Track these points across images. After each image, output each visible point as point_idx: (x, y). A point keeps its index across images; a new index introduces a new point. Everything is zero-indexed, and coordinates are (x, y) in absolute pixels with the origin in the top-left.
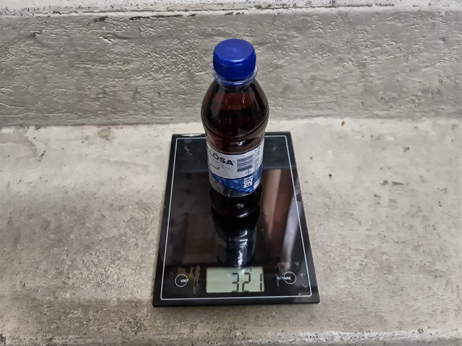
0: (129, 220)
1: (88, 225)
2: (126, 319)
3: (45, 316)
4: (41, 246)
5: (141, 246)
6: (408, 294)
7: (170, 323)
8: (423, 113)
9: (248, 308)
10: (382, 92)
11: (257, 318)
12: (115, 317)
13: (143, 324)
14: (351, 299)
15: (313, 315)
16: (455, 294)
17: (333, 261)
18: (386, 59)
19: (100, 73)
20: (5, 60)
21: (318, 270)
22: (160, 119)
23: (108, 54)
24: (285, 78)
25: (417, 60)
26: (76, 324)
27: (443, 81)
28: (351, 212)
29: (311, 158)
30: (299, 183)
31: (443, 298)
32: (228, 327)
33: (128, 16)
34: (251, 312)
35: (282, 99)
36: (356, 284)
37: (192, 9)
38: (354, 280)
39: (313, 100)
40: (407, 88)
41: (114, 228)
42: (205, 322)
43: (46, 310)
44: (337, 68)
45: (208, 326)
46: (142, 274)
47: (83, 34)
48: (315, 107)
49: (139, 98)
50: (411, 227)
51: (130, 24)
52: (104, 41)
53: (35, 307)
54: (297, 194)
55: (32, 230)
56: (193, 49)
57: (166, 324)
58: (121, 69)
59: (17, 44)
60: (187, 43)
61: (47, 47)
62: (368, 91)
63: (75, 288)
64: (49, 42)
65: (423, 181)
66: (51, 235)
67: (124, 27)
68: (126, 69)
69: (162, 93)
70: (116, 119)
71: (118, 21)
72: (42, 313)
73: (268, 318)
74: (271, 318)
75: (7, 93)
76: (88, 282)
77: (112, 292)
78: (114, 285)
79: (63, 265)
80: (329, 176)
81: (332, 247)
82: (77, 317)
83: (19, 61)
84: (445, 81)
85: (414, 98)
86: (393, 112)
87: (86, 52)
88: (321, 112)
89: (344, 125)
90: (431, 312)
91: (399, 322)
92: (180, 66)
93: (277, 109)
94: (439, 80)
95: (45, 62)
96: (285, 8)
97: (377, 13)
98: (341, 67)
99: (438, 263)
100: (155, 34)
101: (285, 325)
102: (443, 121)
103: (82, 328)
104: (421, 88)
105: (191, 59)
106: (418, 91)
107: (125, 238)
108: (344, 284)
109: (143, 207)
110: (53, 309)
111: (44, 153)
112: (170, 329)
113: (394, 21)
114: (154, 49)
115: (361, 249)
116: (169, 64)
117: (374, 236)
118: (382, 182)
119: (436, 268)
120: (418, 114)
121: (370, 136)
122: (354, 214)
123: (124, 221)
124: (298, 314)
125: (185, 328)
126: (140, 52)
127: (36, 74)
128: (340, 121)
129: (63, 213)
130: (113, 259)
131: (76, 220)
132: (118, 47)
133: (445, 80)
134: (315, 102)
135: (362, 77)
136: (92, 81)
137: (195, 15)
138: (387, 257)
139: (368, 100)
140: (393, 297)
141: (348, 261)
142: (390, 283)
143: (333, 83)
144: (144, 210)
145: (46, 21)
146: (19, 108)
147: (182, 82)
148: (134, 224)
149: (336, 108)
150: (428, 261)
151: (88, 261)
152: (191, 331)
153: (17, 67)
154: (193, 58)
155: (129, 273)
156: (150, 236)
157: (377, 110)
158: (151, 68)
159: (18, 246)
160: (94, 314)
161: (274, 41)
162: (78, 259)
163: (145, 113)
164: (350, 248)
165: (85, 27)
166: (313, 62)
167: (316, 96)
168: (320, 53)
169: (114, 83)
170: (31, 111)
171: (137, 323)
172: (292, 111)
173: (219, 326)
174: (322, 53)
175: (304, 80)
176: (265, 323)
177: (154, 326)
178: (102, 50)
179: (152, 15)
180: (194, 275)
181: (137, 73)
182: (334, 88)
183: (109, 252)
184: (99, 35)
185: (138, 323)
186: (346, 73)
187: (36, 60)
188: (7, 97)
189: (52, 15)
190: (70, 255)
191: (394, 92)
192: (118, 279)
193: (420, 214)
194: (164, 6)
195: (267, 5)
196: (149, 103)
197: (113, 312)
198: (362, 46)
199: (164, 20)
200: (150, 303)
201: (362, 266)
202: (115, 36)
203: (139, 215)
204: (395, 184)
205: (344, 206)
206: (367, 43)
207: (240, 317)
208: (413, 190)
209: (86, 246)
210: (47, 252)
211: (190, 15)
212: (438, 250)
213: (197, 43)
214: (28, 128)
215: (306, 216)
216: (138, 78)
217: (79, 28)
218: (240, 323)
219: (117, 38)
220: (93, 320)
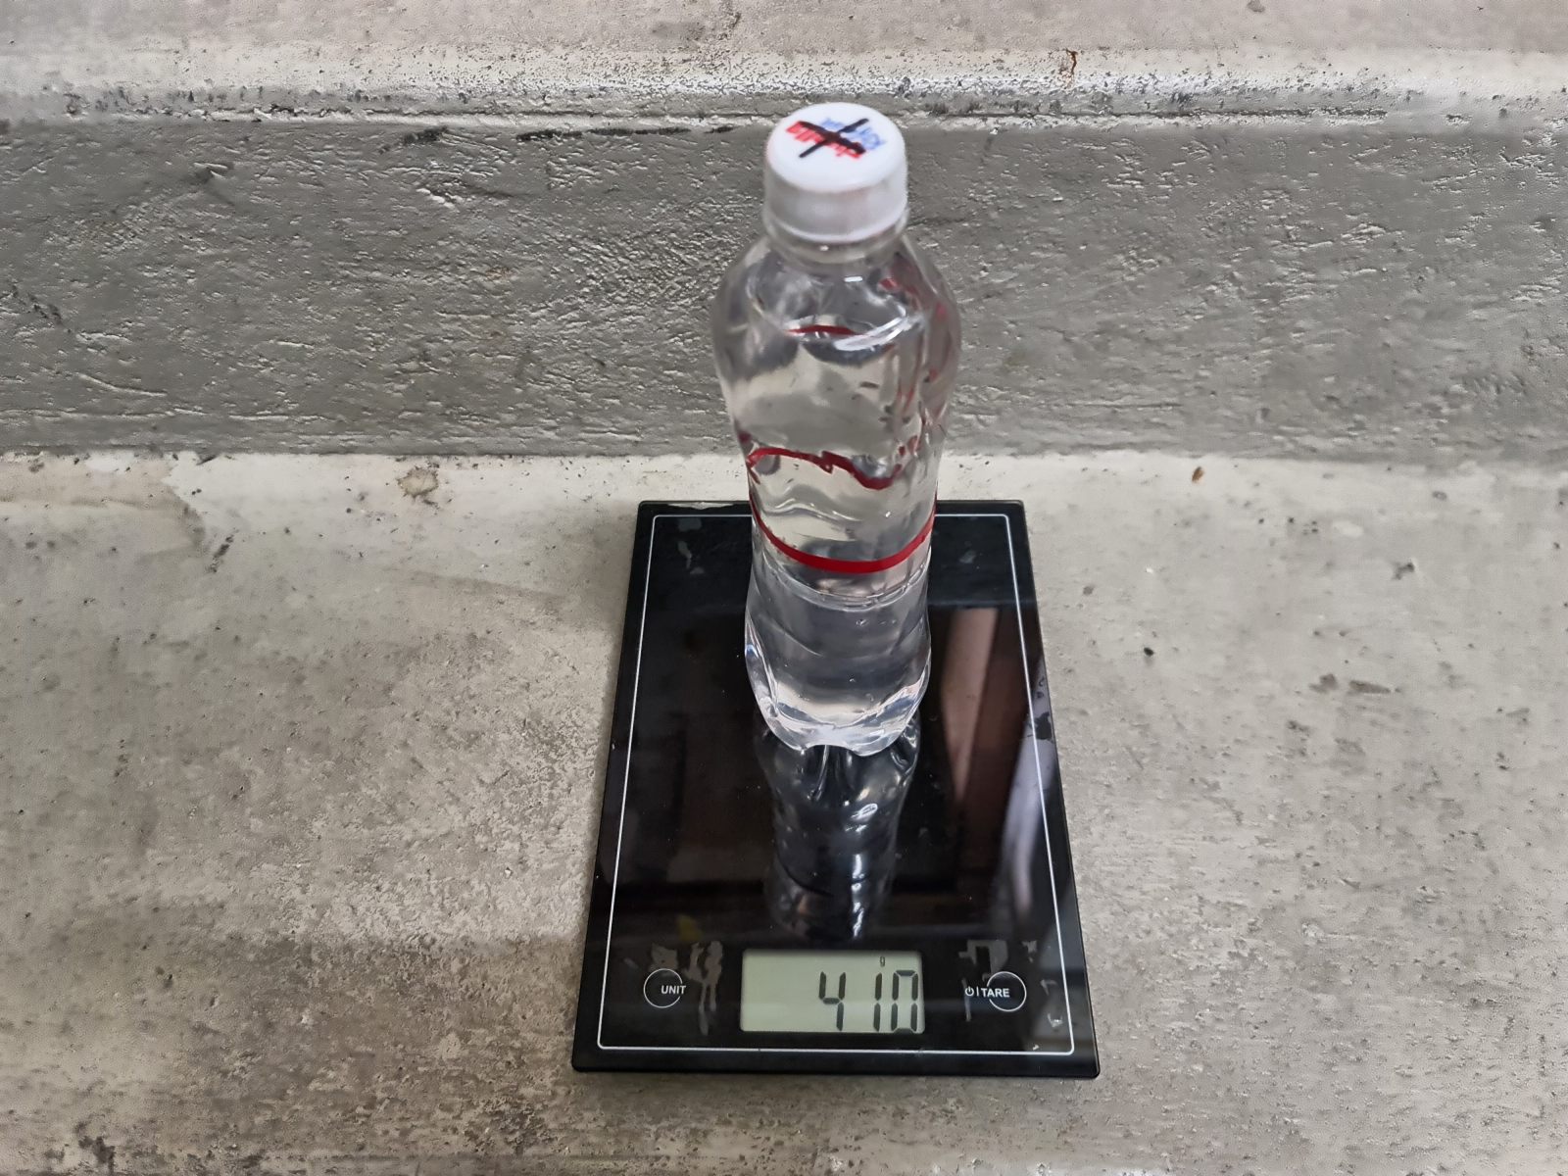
0: (498, 780)
1: (369, 792)
2: (489, 1103)
3: (236, 1085)
4: (222, 855)
5: (536, 866)
6: (1381, 1057)
7: (624, 1122)
8: (1465, 449)
9: (870, 1083)
10: (1330, 380)
11: (899, 1118)
12: (454, 1095)
13: (541, 1120)
14: (1199, 1068)
15: (1076, 1114)
16: (1534, 1062)
17: (1147, 940)
18: (1350, 279)
19: (413, 298)
20: (109, 247)
21: (1096, 966)
22: (598, 442)
23: (442, 239)
24: (1012, 326)
25: (1453, 283)
26: (332, 1114)
27: (1535, 350)
28: (1211, 779)
29: (1088, 591)
30: (1045, 679)
31: (1493, 1074)
32: (808, 1143)
33: (513, 129)
34: (879, 1097)
35: (1001, 392)
36: (1218, 1020)
37: (719, 111)
38: (1211, 1007)
39: (1103, 398)
40: (1415, 370)
41: (450, 803)
42: (734, 1121)
43: (238, 1064)
44: (1188, 303)
45: (742, 1137)
46: (537, 959)
47: (364, 179)
48: (1108, 420)
49: (535, 374)
50: (1404, 834)
51: (518, 152)
52: (432, 201)
53: (205, 1053)
54: (1039, 715)
55: (195, 801)
56: (717, 231)
57: (612, 1125)
58: (480, 285)
59: (149, 201)
60: (697, 213)
61: (246, 212)
62: (1285, 374)
63: (328, 994)
64: (255, 199)
65: (1453, 681)
66: (254, 820)
67: (500, 162)
68: (498, 286)
69: (608, 362)
70: (459, 436)
71: (481, 142)
72: (225, 1074)
73: (934, 1117)
74: (942, 1121)
75: (110, 348)
76: (372, 979)
77: (445, 1013)
78: (452, 992)
79: (291, 921)
80: (1144, 654)
81: (1144, 893)
82: (335, 1092)
83: (154, 254)
84: (1543, 350)
85: (1437, 399)
86: (1363, 443)
87: (373, 232)
88: (1127, 436)
89: (1202, 480)
90: (1452, 1119)
91: (1348, 1148)
92: (673, 283)
93: (981, 422)
94: (1523, 349)
95: (236, 258)
96: (1022, 116)
97: (1326, 137)
98: (1200, 299)
99: (1483, 960)
100: (596, 184)
101: (987, 1143)
102: (1529, 478)
103: (352, 1126)
104: (1464, 371)
105: (709, 263)
106: (1452, 378)
107: (485, 839)
108: (1180, 1018)
109: (542, 736)
110: (261, 1063)
111: (226, 543)
112: (625, 1141)
113: (1381, 161)
114: (590, 229)
115: (1236, 905)
116: (638, 275)
117: (1283, 862)
118: (1317, 681)
119: (1477, 976)
120: (1448, 450)
121: (1285, 521)
122: (1221, 785)
123: (482, 782)
124: (1030, 1110)
125: (672, 1140)
126: (546, 237)
127: (210, 295)
128: (1190, 465)
129: (289, 749)
130: (447, 905)
131: (329, 775)
132: (473, 219)
133: (1545, 348)
134: (1109, 403)
135: (1269, 332)
136: (386, 319)
137: (730, 129)
138: (1321, 934)
139: (1285, 402)
140: (1333, 1065)
141: (1194, 941)
142: (1328, 1019)
143: (1172, 347)
144: (544, 746)
145: (248, 134)
146: (148, 393)
147: (675, 332)
148: (514, 793)
149: (1179, 422)
150: (1452, 951)
151: (368, 909)
152: (691, 1150)
153: (148, 271)
154: (717, 258)
155: (496, 955)
156: (563, 835)
157: (1312, 433)
158: (580, 286)
159: (150, 852)
160: (389, 1083)
161: (983, 213)
162: (339, 903)
163: (552, 423)
164: (1201, 898)
165: (374, 159)
166: (1110, 280)
167: (1112, 386)
168: (1133, 253)
169: (455, 326)
170: (189, 404)
171: (523, 1117)
172: (1032, 428)
173: (779, 1137)
174: (1138, 255)
175: (1074, 335)
176: (924, 1135)
177: (575, 1130)
178: (426, 229)
179: (591, 128)
180: (704, 973)
181: (532, 299)
182: (1174, 363)
183: (433, 882)
184: (417, 183)
185: (526, 1116)
186: (1215, 317)
187: (210, 252)
188: (109, 359)
189: (269, 116)
190: (311, 886)
191: (1372, 379)
192: (463, 973)
193: (1437, 793)
194: (629, 99)
195: (964, 106)
196: (566, 392)
197: (448, 1078)
198: (1270, 236)
199: (629, 144)
200: (562, 1054)
201: (1237, 962)
202: (470, 187)
203: (529, 762)
204: (1360, 687)
205: (1189, 759)
206: (1290, 228)
207: (844, 1110)
208: (1417, 712)
209: (363, 860)
210: (240, 875)
211: (713, 131)
212: (1488, 915)
213: (728, 213)
214: (175, 457)
215: (1064, 786)
216: (534, 314)
217: (352, 162)
218: (843, 1130)
219: (473, 193)
220: (387, 1101)
